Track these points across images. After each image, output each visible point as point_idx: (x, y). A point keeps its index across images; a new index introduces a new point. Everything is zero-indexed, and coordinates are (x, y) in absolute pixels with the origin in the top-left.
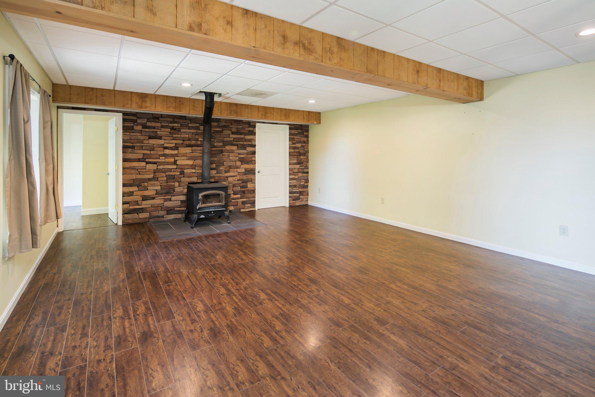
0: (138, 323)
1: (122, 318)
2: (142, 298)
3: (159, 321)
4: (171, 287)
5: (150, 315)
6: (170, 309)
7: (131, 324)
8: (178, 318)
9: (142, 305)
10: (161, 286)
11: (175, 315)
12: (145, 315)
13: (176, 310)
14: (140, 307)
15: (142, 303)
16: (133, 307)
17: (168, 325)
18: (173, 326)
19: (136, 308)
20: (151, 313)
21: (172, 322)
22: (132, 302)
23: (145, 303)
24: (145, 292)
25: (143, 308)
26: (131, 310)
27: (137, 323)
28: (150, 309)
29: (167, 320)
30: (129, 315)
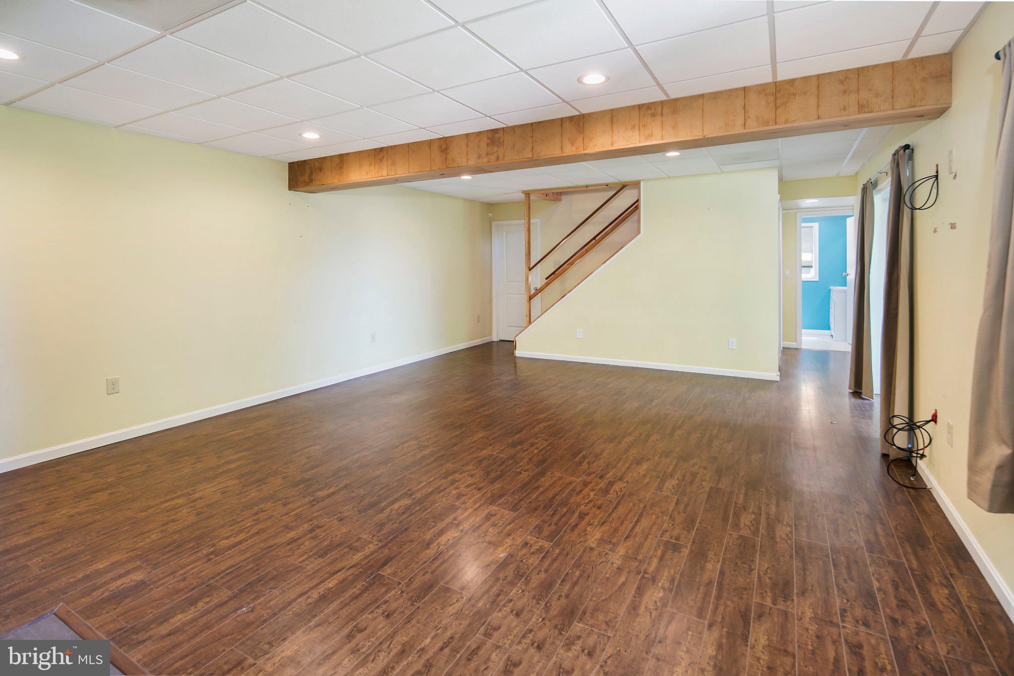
0: (757, 503)
1: (778, 520)
2: (737, 539)
3: (732, 492)
4: (676, 532)
5: (738, 505)
6: (707, 501)
7: (767, 505)
8: (707, 486)
9: (742, 525)
10: (692, 545)
11: (707, 489)
12: (745, 509)
13: (702, 494)
14: (748, 523)
15: (740, 529)
16: (758, 529)
17: (724, 484)
18: (719, 480)
19: (753, 526)
20: (735, 506)
21: (717, 485)
22: (757, 539)
23: (736, 526)
24: (726, 548)
25: (742, 520)
26: (763, 526)
27: (760, 504)
28: (735, 513)
29: (721, 489)
30: (768, 519)
